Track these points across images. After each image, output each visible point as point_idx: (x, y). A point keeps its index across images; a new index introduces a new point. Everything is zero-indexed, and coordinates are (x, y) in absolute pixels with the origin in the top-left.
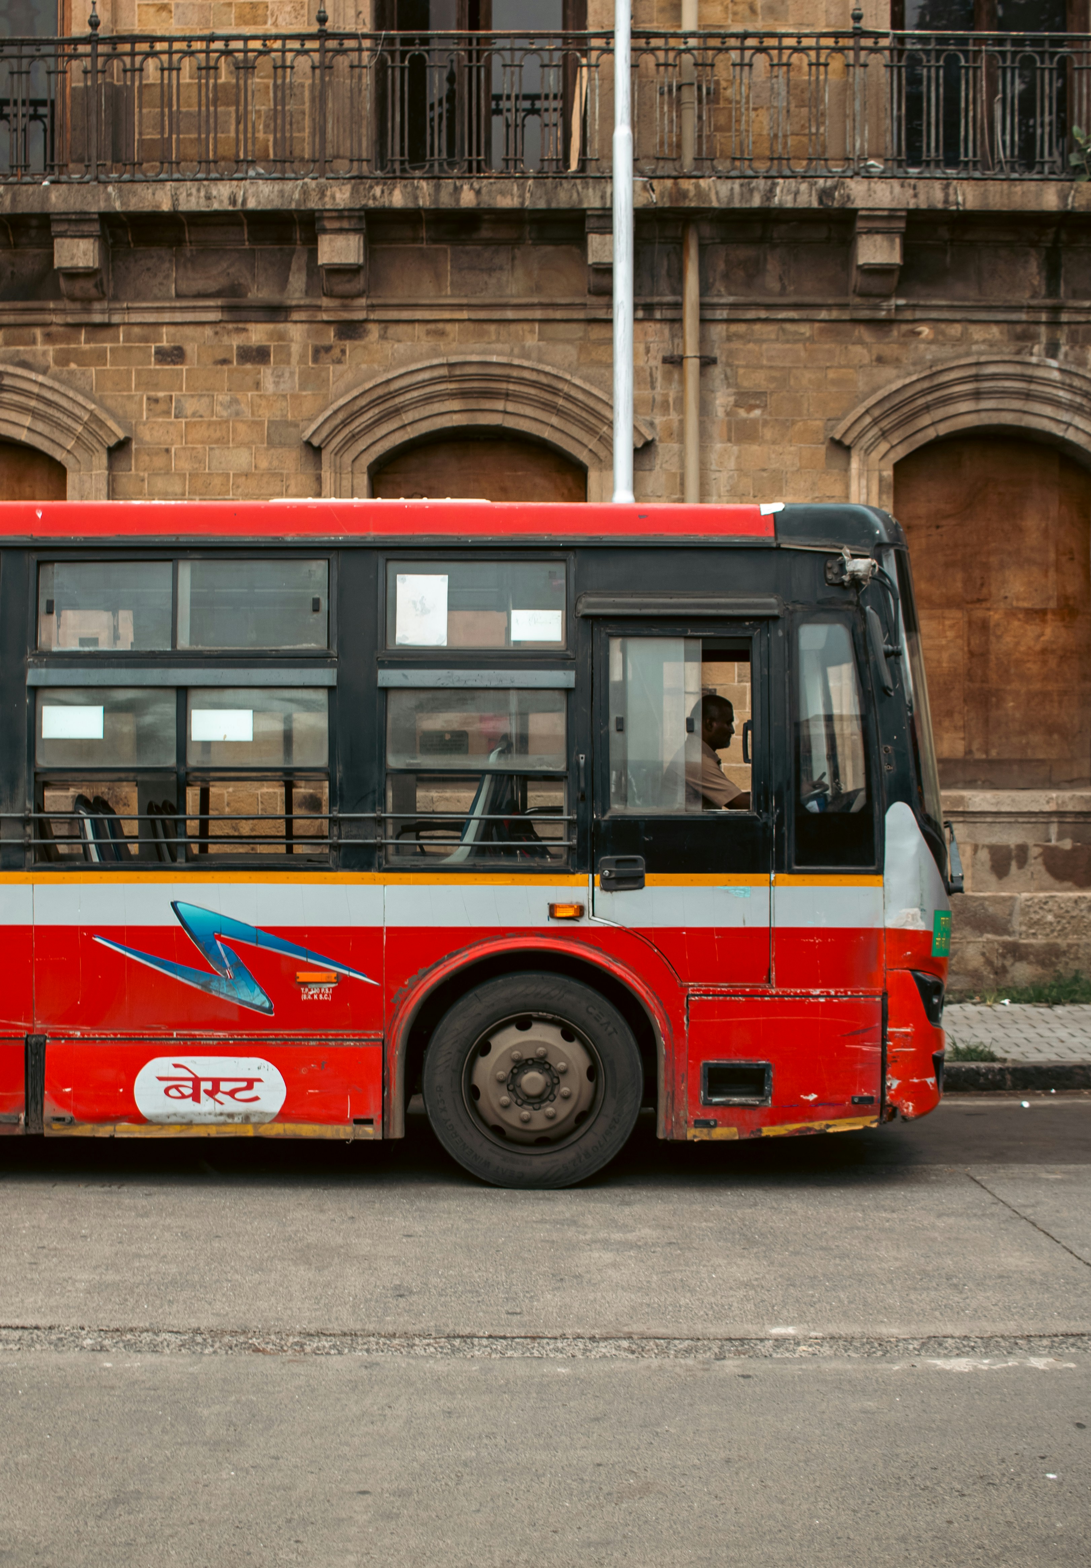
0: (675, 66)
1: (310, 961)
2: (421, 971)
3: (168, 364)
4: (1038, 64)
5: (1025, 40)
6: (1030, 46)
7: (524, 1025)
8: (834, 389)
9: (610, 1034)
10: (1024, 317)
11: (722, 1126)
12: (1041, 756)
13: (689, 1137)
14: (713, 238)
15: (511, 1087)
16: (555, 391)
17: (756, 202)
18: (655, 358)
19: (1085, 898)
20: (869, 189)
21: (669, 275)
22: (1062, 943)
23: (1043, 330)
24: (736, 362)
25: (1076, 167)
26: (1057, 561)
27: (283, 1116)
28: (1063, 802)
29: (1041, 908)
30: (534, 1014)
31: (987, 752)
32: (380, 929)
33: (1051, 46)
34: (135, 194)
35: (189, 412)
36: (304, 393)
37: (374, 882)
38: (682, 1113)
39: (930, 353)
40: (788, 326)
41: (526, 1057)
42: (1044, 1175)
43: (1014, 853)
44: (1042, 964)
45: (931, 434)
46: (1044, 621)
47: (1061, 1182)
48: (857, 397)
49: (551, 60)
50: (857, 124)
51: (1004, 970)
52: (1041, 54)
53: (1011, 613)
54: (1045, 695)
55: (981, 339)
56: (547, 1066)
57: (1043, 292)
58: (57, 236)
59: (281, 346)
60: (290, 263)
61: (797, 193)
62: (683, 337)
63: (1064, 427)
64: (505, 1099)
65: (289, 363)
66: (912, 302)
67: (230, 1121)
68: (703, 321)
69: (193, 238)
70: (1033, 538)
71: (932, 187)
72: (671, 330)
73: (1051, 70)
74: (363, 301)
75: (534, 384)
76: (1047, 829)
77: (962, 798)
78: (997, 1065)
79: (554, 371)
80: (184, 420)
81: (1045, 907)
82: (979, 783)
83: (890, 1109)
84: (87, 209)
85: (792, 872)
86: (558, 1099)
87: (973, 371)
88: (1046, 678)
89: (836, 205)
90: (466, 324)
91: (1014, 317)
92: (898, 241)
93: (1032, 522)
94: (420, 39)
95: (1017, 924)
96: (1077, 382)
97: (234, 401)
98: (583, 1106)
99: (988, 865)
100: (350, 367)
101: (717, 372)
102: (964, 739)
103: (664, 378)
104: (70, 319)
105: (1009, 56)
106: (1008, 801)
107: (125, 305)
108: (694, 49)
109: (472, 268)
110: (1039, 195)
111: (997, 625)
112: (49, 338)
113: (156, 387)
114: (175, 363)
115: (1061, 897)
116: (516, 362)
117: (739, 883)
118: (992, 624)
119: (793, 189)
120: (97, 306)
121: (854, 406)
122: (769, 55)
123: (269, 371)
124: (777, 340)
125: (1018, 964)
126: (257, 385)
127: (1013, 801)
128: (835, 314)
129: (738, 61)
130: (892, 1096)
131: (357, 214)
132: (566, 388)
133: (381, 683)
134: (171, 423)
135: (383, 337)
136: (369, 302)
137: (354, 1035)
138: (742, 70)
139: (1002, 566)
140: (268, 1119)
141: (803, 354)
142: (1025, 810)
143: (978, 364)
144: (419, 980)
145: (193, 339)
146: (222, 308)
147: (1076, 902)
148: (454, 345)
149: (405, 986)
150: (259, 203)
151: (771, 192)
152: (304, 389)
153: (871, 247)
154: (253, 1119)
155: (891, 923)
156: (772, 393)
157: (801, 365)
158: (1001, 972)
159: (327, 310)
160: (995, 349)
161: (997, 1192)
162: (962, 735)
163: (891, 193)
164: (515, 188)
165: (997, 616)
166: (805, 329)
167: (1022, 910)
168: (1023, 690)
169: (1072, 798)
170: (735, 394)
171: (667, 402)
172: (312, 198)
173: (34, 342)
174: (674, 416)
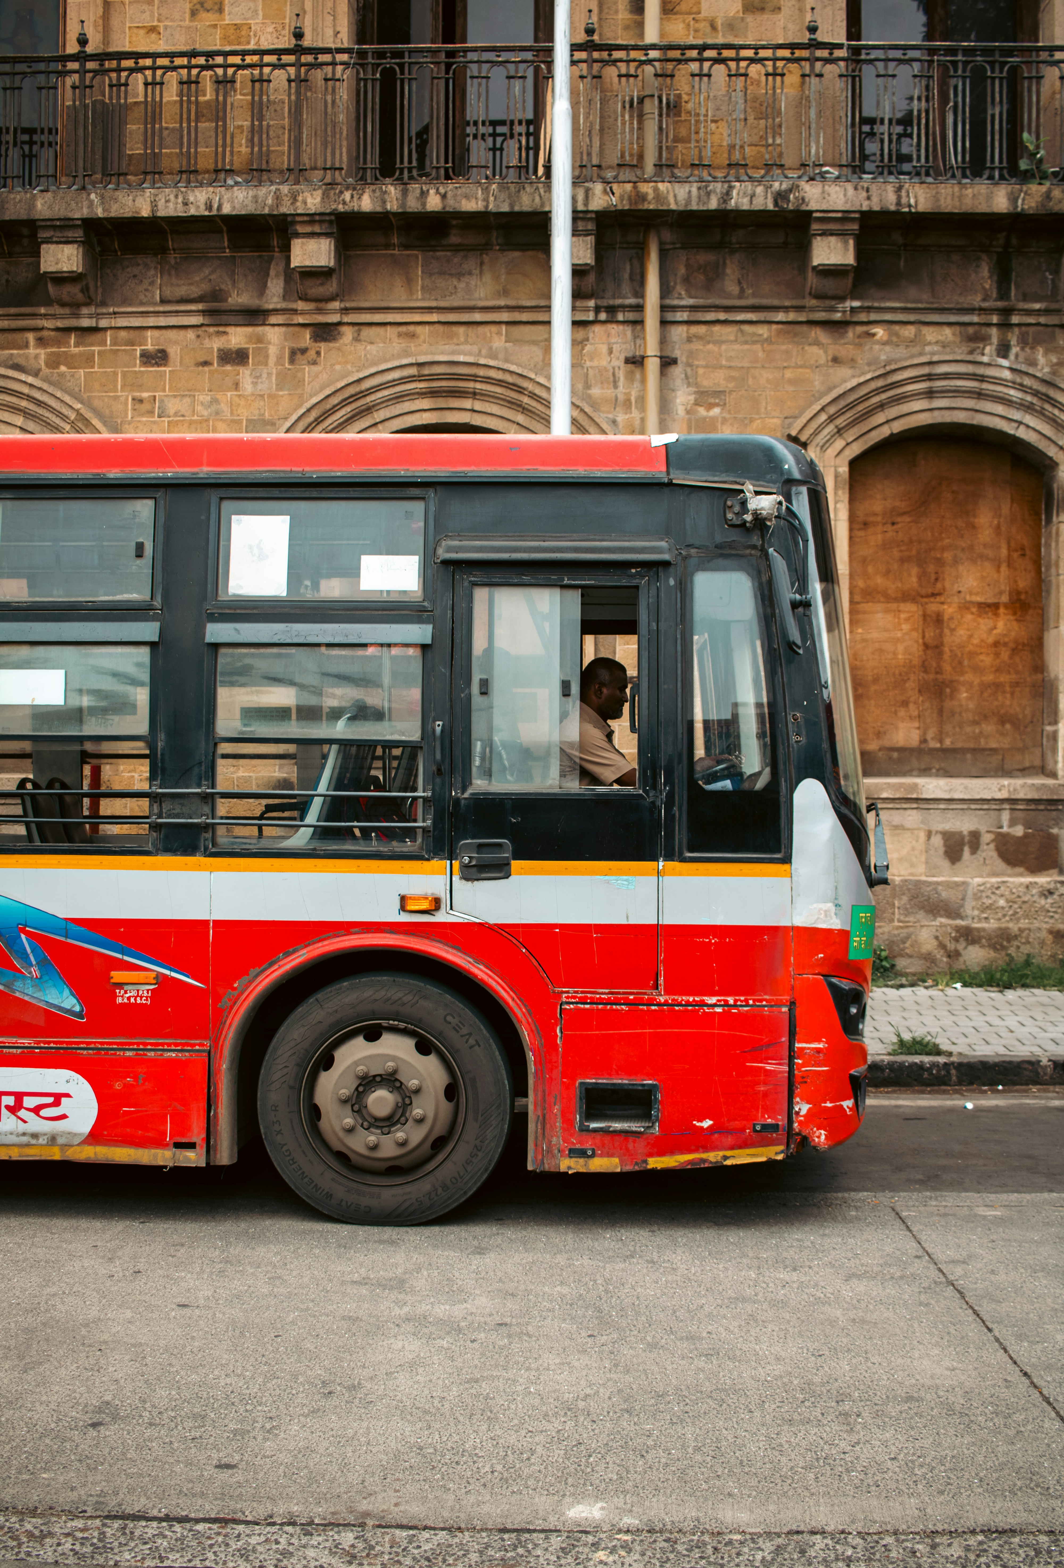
0: (636, 76)
1: (126, 958)
2: (253, 972)
3: (153, 366)
4: (989, 74)
5: (976, 50)
6: (980, 56)
7: (373, 1035)
8: (791, 389)
9: (471, 1047)
10: (975, 319)
11: (601, 1156)
12: (993, 745)
13: (563, 1168)
14: (674, 243)
15: (356, 1107)
16: (520, 390)
17: (713, 204)
18: (618, 359)
19: (1036, 883)
20: (823, 192)
21: (631, 279)
22: (1014, 927)
23: (994, 331)
24: (696, 363)
25: (1026, 171)
26: (1009, 556)
27: (96, 1136)
28: (1015, 790)
29: (993, 893)
30: (384, 1023)
31: (941, 741)
32: (206, 923)
33: (1001, 56)
34: (116, 200)
35: (172, 412)
36: (281, 393)
37: (199, 868)
38: (554, 1140)
39: (884, 354)
40: (746, 328)
41: (372, 1073)
42: (982, 1211)
43: (967, 839)
44: (993, 947)
45: (885, 432)
46: (996, 615)
47: (999, 1221)
48: (813, 396)
49: (517, 71)
50: (812, 132)
51: (957, 954)
52: (992, 64)
53: (965, 607)
54: (997, 686)
55: (934, 340)
56: (398, 1084)
57: (994, 295)
58: (43, 242)
59: (259, 348)
60: (269, 269)
61: (753, 196)
62: (644, 338)
63: (1015, 425)
64: (349, 1121)
65: (266, 364)
66: (866, 304)
67: (34, 1142)
68: (664, 323)
69: (176, 246)
70: (986, 535)
71: (885, 190)
72: (633, 331)
73: (1001, 79)
74: (336, 305)
75: (500, 383)
76: (1000, 816)
77: (916, 785)
78: (941, 1060)
79: (519, 371)
80: (166, 419)
81: (998, 892)
82: (934, 771)
83: (799, 1138)
84: (70, 215)
85: (683, 860)
86: (410, 1123)
87: (926, 370)
88: (998, 670)
89: (791, 207)
90: (436, 326)
91: (966, 319)
92: (851, 242)
93: (985, 519)
94: (391, 53)
95: (970, 908)
96: (1027, 381)
97: (214, 401)
98: (440, 1130)
99: (942, 850)
100: (325, 368)
101: (677, 371)
102: (918, 728)
103: (626, 378)
104: (60, 324)
105: (960, 65)
106: (961, 788)
107: (111, 310)
108: (655, 60)
109: (441, 273)
110: (989, 197)
111: (951, 618)
112: (41, 342)
113: (141, 387)
114: (159, 365)
115: (1013, 883)
116: (482, 361)
117: (620, 872)
118: (946, 617)
119: (749, 192)
120: (85, 311)
121: (810, 405)
122: (727, 65)
123: (248, 372)
124: (736, 341)
125: (970, 948)
126: (236, 386)
127: (966, 788)
128: (792, 316)
129: (697, 71)
130: (800, 1123)
131: (327, 218)
132: (530, 386)
133: (209, 638)
134: (155, 422)
135: (357, 339)
136: (343, 305)
137: (176, 1045)
138: (700, 80)
139: (956, 562)
140: (77, 1141)
141: (761, 354)
142: (978, 797)
143: (930, 363)
144: (250, 983)
145: (176, 343)
146: (203, 312)
147: (1027, 887)
148: (425, 346)
149: (235, 989)
150: (234, 208)
151: (727, 195)
152: (281, 389)
153: (826, 249)
154: (61, 1141)
155: (800, 921)
156: (731, 392)
157: (759, 365)
158: (954, 955)
159: (303, 313)
160: (948, 350)
161: (923, 1237)
162: (917, 724)
163: (845, 195)
164: (480, 192)
165: (951, 610)
166: (763, 331)
167: (975, 894)
168: (977, 681)
169: (1023, 786)
170: (695, 393)
171: (629, 400)
172: (284, 203)
173: (27, 346)
174: (635, 414)
